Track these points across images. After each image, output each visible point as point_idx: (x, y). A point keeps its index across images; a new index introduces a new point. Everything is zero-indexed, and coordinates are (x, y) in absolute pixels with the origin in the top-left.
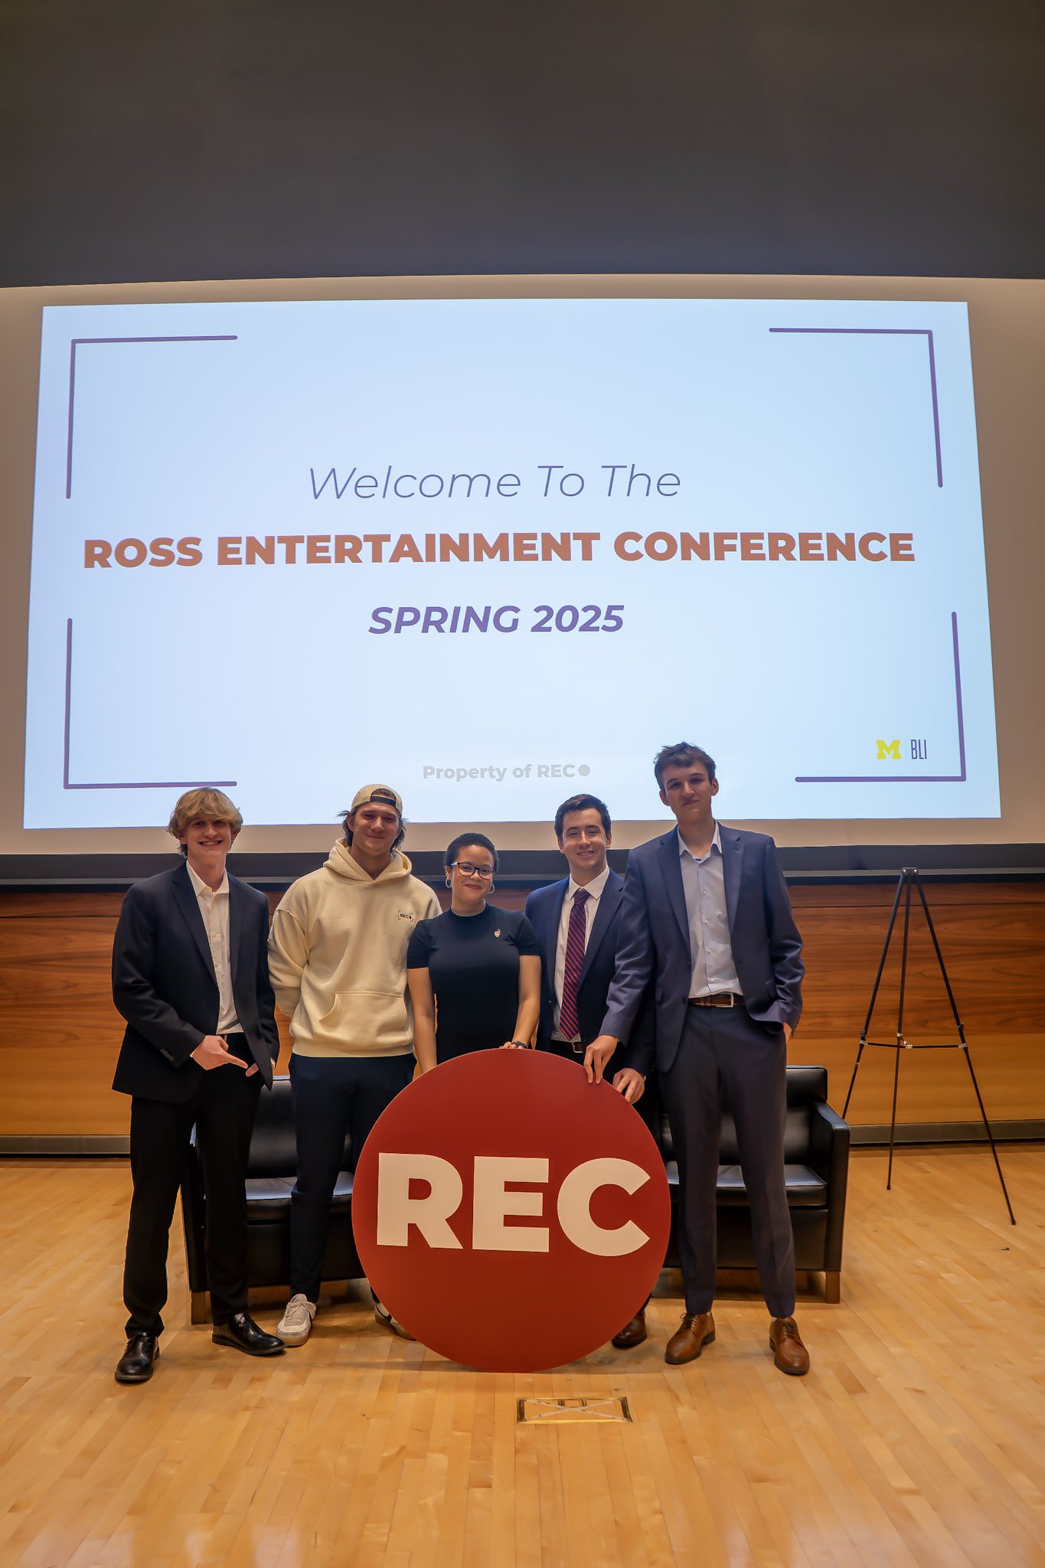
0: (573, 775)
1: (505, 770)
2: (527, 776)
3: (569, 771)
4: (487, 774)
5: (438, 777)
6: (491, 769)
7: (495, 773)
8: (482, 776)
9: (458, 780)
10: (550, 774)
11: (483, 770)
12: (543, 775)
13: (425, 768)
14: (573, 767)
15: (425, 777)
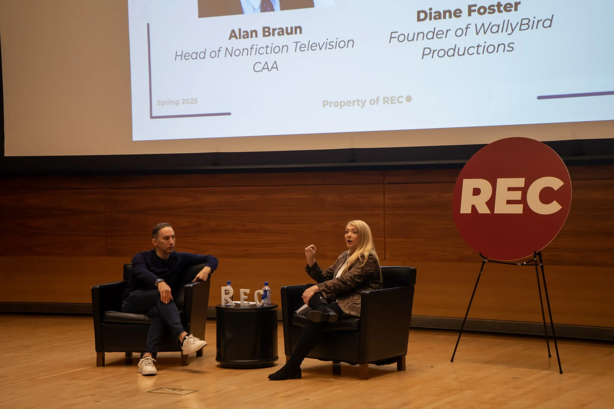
0: (402, 102)
1: (365, 101)
2: (377, 104)
3: (400, 100)
4: (356, 103)
5: (330, 106)
6: (358, 101)
7: (360, 103)
8: (353, 105)
9: (341, 108)
10: (389, 102)
11: (354, 101)
12: (386, 103)
13: (324, 101)
14: (402, 97)
15: (324, 107)
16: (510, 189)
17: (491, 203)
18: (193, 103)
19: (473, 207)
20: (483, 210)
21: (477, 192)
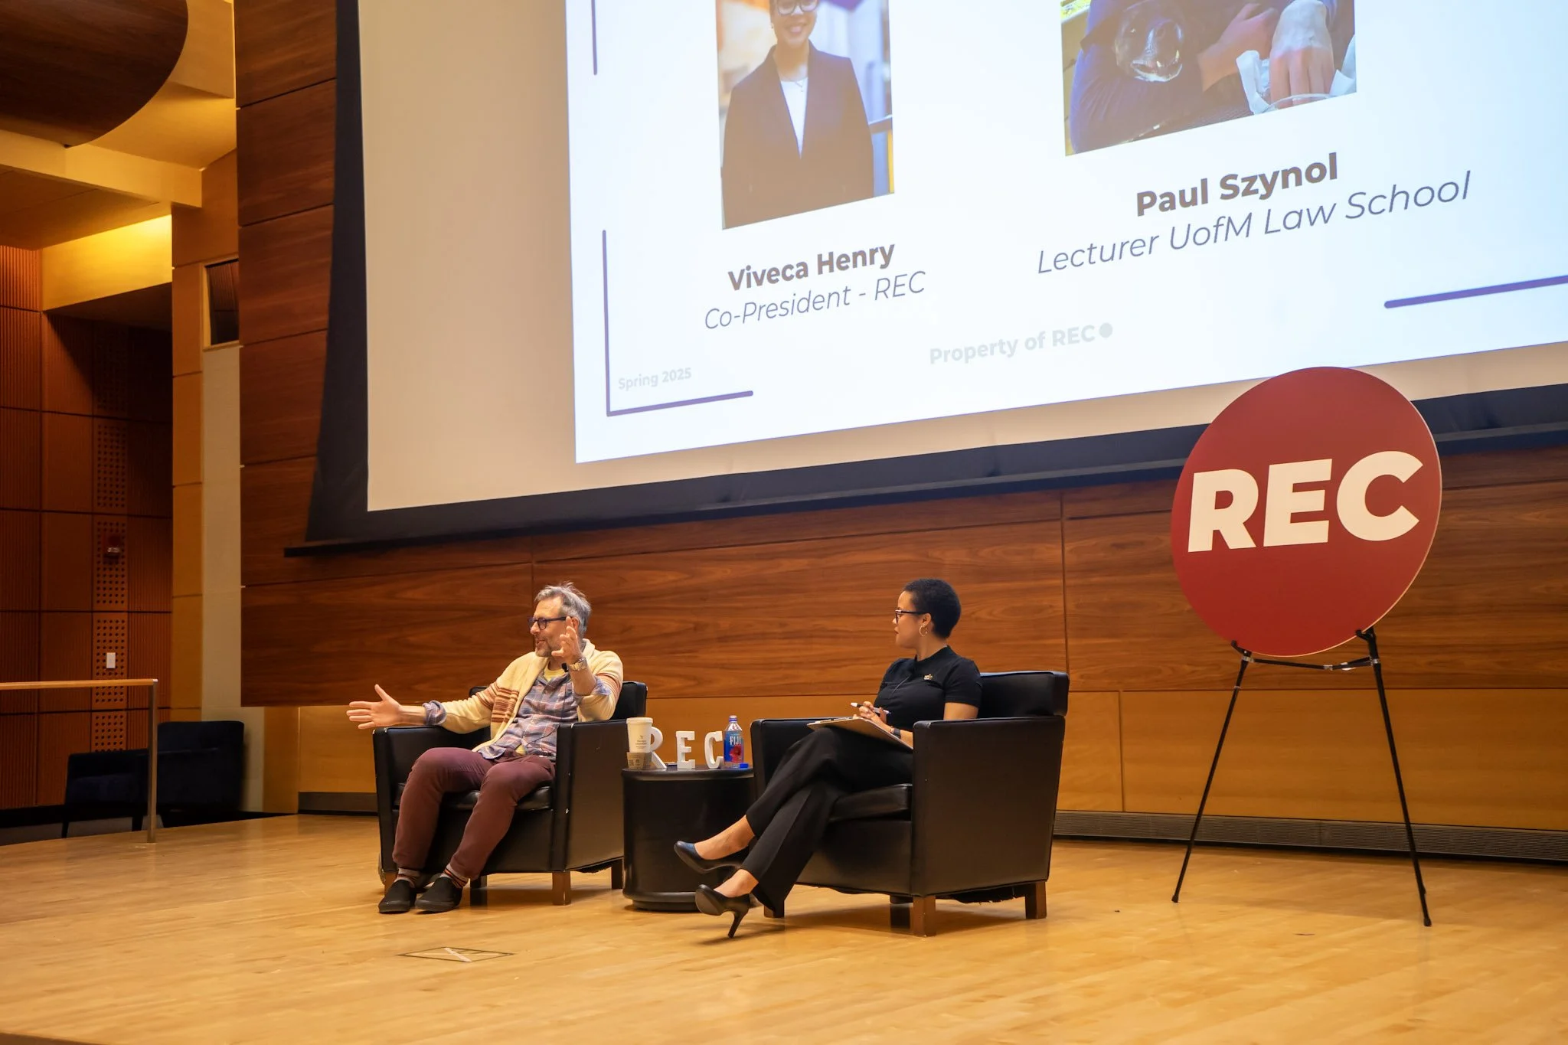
0: (1092, 339)
1: (1016, 342)
2: (1041, 346)
3: (1089, 334)
4: (997, 349)
5: (946, 360)
6: (1001, 343)
7: (1006, 348)
8: (992, 353)
9: (967, 362)
10: (1066, 340)
11: (993, 346)
12: (1059, 344)
13: (932, 351)
14: (1092, 327)
15: (932, 362)
16: (1298, 488)
17: (1256, 524)
18: (683, 378)
19: (1217, 536)
20: (1239, 539)
21: (1224, 500)
